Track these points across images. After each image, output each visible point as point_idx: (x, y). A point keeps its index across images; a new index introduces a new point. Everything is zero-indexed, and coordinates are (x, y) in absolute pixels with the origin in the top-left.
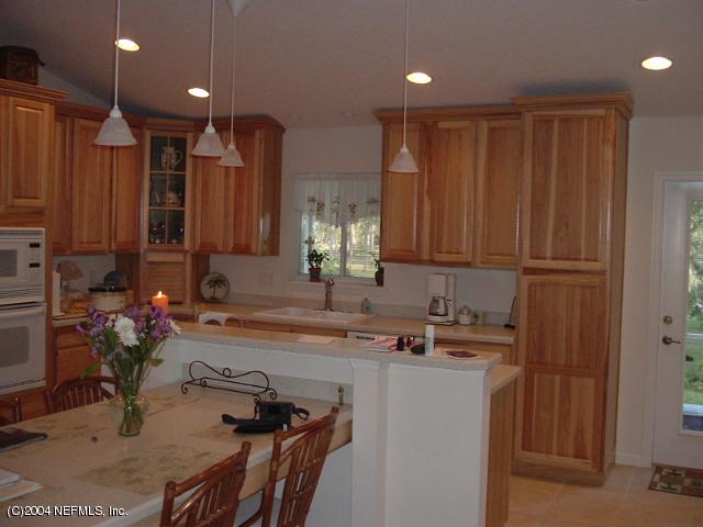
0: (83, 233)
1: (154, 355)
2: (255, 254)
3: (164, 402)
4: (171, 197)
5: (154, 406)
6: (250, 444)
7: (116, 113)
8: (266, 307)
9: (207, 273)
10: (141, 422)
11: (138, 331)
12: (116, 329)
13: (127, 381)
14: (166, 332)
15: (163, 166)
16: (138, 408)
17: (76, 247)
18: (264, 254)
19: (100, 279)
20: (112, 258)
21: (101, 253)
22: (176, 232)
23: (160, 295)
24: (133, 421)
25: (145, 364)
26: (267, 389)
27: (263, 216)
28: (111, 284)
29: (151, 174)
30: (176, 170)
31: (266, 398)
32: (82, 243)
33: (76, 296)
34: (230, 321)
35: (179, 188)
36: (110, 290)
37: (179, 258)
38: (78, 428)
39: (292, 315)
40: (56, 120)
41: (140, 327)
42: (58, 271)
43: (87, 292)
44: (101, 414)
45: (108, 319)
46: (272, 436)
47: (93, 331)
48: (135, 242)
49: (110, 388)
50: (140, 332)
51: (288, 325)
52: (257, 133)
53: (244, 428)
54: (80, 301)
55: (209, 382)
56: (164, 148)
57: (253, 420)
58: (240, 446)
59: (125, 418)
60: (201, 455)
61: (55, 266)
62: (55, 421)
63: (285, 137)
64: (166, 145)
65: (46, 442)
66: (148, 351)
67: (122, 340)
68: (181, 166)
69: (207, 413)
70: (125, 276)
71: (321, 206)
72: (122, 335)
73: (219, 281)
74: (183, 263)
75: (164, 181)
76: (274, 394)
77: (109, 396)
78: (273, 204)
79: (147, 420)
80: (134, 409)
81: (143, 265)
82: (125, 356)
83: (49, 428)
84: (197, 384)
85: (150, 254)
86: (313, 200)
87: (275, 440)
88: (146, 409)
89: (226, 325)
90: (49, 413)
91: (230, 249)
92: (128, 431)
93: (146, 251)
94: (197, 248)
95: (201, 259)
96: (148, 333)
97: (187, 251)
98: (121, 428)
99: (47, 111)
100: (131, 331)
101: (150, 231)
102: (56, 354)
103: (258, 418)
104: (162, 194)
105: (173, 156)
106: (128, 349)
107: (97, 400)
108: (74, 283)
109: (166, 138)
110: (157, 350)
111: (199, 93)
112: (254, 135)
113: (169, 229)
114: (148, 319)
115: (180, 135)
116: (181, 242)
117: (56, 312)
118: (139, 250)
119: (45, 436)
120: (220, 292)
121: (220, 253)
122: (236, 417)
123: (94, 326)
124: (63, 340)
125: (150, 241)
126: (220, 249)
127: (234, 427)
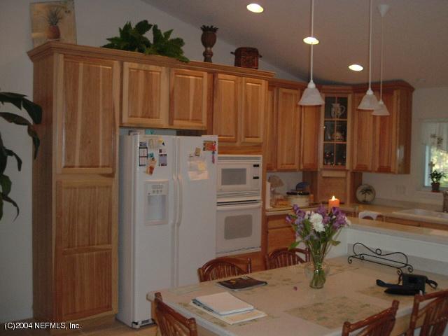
0: (284, 158)
1: (333, 238)
2: (394, 173)
3: (337, 268)
4: (338, 135)
5: (332, 270)
6: (398, 302)
7: (312, 85)
8: (400, 209)
9: (361, 184)
10: (325, 280)
11: (324, 222)
12: (311, 221)
13: (316, 253)
14: (342, 224)
15: (333, 115)
16: (323, 271)
17: (279, 167)
18: (399, 173)
19: (293, 187)
20: (301, 174)
21: (294, 170)
22: (341, 159)
23: (334, 199)
24: (319, 280)
25: (328, 243)
26: (406, 265)
27: (399, 148)
28: (301, 190)
29: (325, 121)
30: (340, 118)
31: (405, 271)
32: (282, 164)
33: (279, 197)
34: (379, 217)
35: (343, 130)
36: (300, 194)
37: (342, 174)
38: (284, 280)
39: (419, 214)
40: (269, 90)
41: (326, 220)
42: (269, 181)
43: (286, 195)
44: (299, 272)
45: (305, 213)
46: (412, 298)
47: (297, 221)
48: (315, 164)
49: (302, 256)
50: (326, 223)
51: (417, 221)
52: (395, 92)
53: (392, 290)
54: (281, 200)
55: (366, 257)
56: (333, 105)
57: (398, 285)
58: (391, 303)
59: (314, 277)
60: (364, 306)
61: (268, 178)
62: (271, 274)
63: (415, 94)
64: (334, 103)
65: (266, 287)
66: (330, 235)
67: (315, 228)
68: (344, 115)
69: (367, 277)
70: (309, 186)
71: (440, 141)
72: (315, 224)
73: (369, 190)
74: (345, 178)
75: (333, 126)
76: (411, 269)
77: (302, 261)
78: (406, 139)
79: (328, 278)
80: (320, 272)
81: (319, 178)
82: (316, 238)
83: (268, 279)
84: (357, 258)
85: (323, 172)
86: (434, 136)
87: (415, 300)
88: (327, 272)
89: (377, 220)
90: (266, 269)
91: (376, 169)
92: (316, 285)
93: (321, 170)
94: (354, 168)
95: (356, 176)
96: (331, 224)
97: (348, 171)
98: (312, 283)
99: (264, 84)
100: (321, 222)
101: (325, 157)
102: (268, 232)
103: (401, 284)
104: (332, 134)
105: (340, 109)
106: (318, 234)
107: (294, 263)
108: (278, 190)
109: (334, 98)
110: (335, 235)
111: (356, 68)
112: (393, 94)
113: (336, 155)
114: (331, 215)
115: (344, 96)
116: (344, 164)
117: (268, 207)
118: (317, 169)
119: (266, 283)
120: (369, 197)
121: (370, 172)
122: (386, 282)
123: (297, 218)
124: (271, 224)
125: (324, 164)
126: (370, 168)
127: (385, 289)
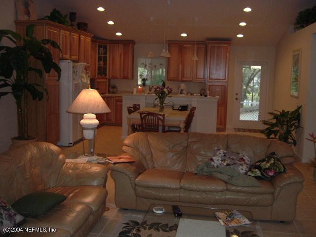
29: (98, 56)
68: (106, 54)
71: (146, 66)
73: (114, 87)
74: (106, 82)
86: (143, 64)
91: (121, 78)
94: (110, 77)
97: (107, 79)
99: (89, 40)
115: (106, 45)
116: (106, 76)
118: (95, 78)
120: (115, 90)
125: (98, 76)
126: (118, 78)
